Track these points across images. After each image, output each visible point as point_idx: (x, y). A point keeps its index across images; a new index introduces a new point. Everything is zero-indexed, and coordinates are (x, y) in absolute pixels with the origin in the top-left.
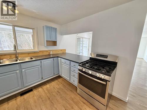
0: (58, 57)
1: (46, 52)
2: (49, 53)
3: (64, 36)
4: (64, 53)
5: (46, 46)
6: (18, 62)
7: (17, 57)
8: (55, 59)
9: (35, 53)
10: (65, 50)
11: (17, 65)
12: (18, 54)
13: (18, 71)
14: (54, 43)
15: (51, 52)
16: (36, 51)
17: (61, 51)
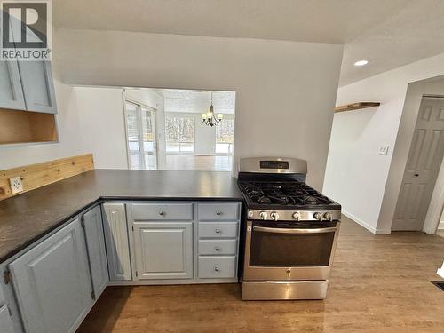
0: (101, 200)
2: (2, 190)
8: (87, 215)
10: (90, 158)
15: (14, 180)
17: (74, 166)
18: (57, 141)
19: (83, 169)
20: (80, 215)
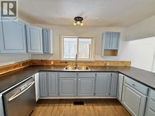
0: (119, 72)
1: (102, 63)
2: (105, 64)
3: (130, 42)
4: (127, 66)
5: (103, 55)
6: (77, 70)
7: (76, 65)
8: (113, 74)
9: (90, 62)
10: (130, 62)
11: (76, 73)
12: (78, 62)
13: (75, 79)
14: (114, 52)
15: (108, 63)
16: (92, 60)
17: (123, 64)
18: (117, 56)
19: (126, 65)
20: (112, 73)
